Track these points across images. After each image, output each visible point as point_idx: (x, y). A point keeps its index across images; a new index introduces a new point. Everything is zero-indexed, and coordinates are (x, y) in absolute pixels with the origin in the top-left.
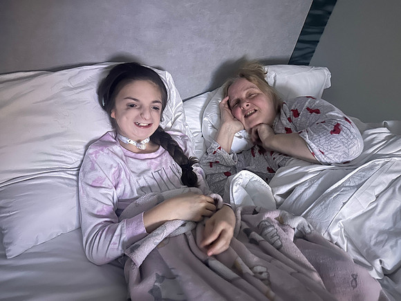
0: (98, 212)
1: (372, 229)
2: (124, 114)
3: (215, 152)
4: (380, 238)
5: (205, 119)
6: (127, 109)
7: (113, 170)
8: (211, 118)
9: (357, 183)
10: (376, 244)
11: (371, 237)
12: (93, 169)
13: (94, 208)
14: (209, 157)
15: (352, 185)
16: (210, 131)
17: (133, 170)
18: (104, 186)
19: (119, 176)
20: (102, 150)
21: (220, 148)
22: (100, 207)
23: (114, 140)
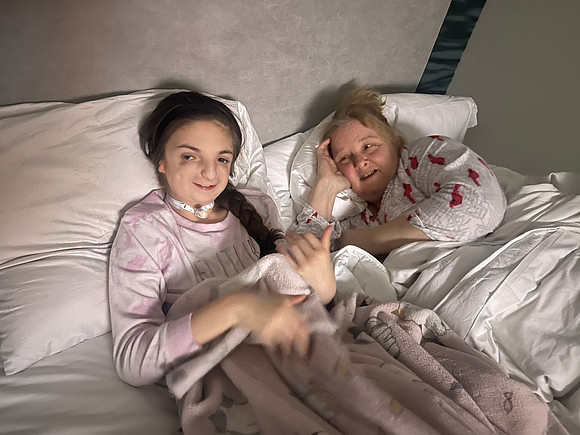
0: (135, 308)
1: (534, 332)
2: (178, 170)
3: (309, 220)
6: (183, 163)
7: (160, 246)
8: (303, 172)
9: (509, 264)
10: (539, 354)
11: (532, 343)
12: (129, 244)
13: (128, 302)
14: (301, 228)
15: (501, 266)
16: (302, 190)
17: (189, 248)
18: (144, 269)
20: (143, 217)
21: (316, 215)
22: (137, 302)
23: (162, 202)
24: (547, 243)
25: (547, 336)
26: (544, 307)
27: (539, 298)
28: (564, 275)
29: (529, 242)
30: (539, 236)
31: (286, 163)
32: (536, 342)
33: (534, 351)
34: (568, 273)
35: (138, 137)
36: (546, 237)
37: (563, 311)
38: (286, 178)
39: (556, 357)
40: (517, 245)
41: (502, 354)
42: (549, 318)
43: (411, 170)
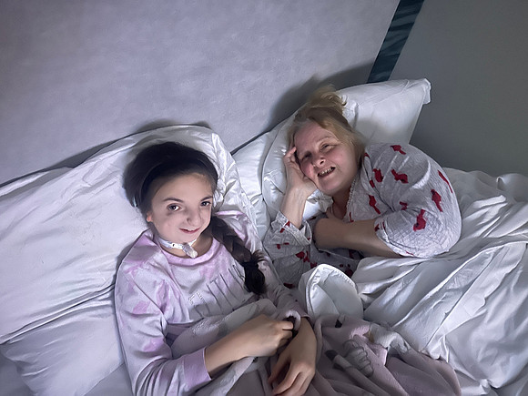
0: (146, 348)
1: (479, 341)
2: (165, 220)
3: (283, 229)
4: (489, 353)
5: (265, 179)
6: (169, 214)
7: (158, 288)
8: (274, 177)
9: (463, 285)
10: (484, 360)
11: (478, 352)
12: (132, 292)
13: (140, 343)
14: (275, 237)
15: (456, 287)
16: (274, 196)
17: (182, 284)
18: (148, 312)
19: (166, 295)
20: (141, 266)
21: (288, 224)
22: (147, 342)
23: (153, 244)
24: (496, 263)
25: (491, 345)
26: (490, 320)
27: (486, 313)
28: (508, 292)
29: (480, 262)
30: (489, 255)
31: (256, 168)
32: (482, 350)
33: (479, 358)
34: (512, 289)
35: (123, 190)
36: (496, 254)
37: (505, 324)
38: (258, 183)
39: (497, 364)
40: (470, 266)
41: (451, 355)
42: (493, 329)
43: (375, 182)
